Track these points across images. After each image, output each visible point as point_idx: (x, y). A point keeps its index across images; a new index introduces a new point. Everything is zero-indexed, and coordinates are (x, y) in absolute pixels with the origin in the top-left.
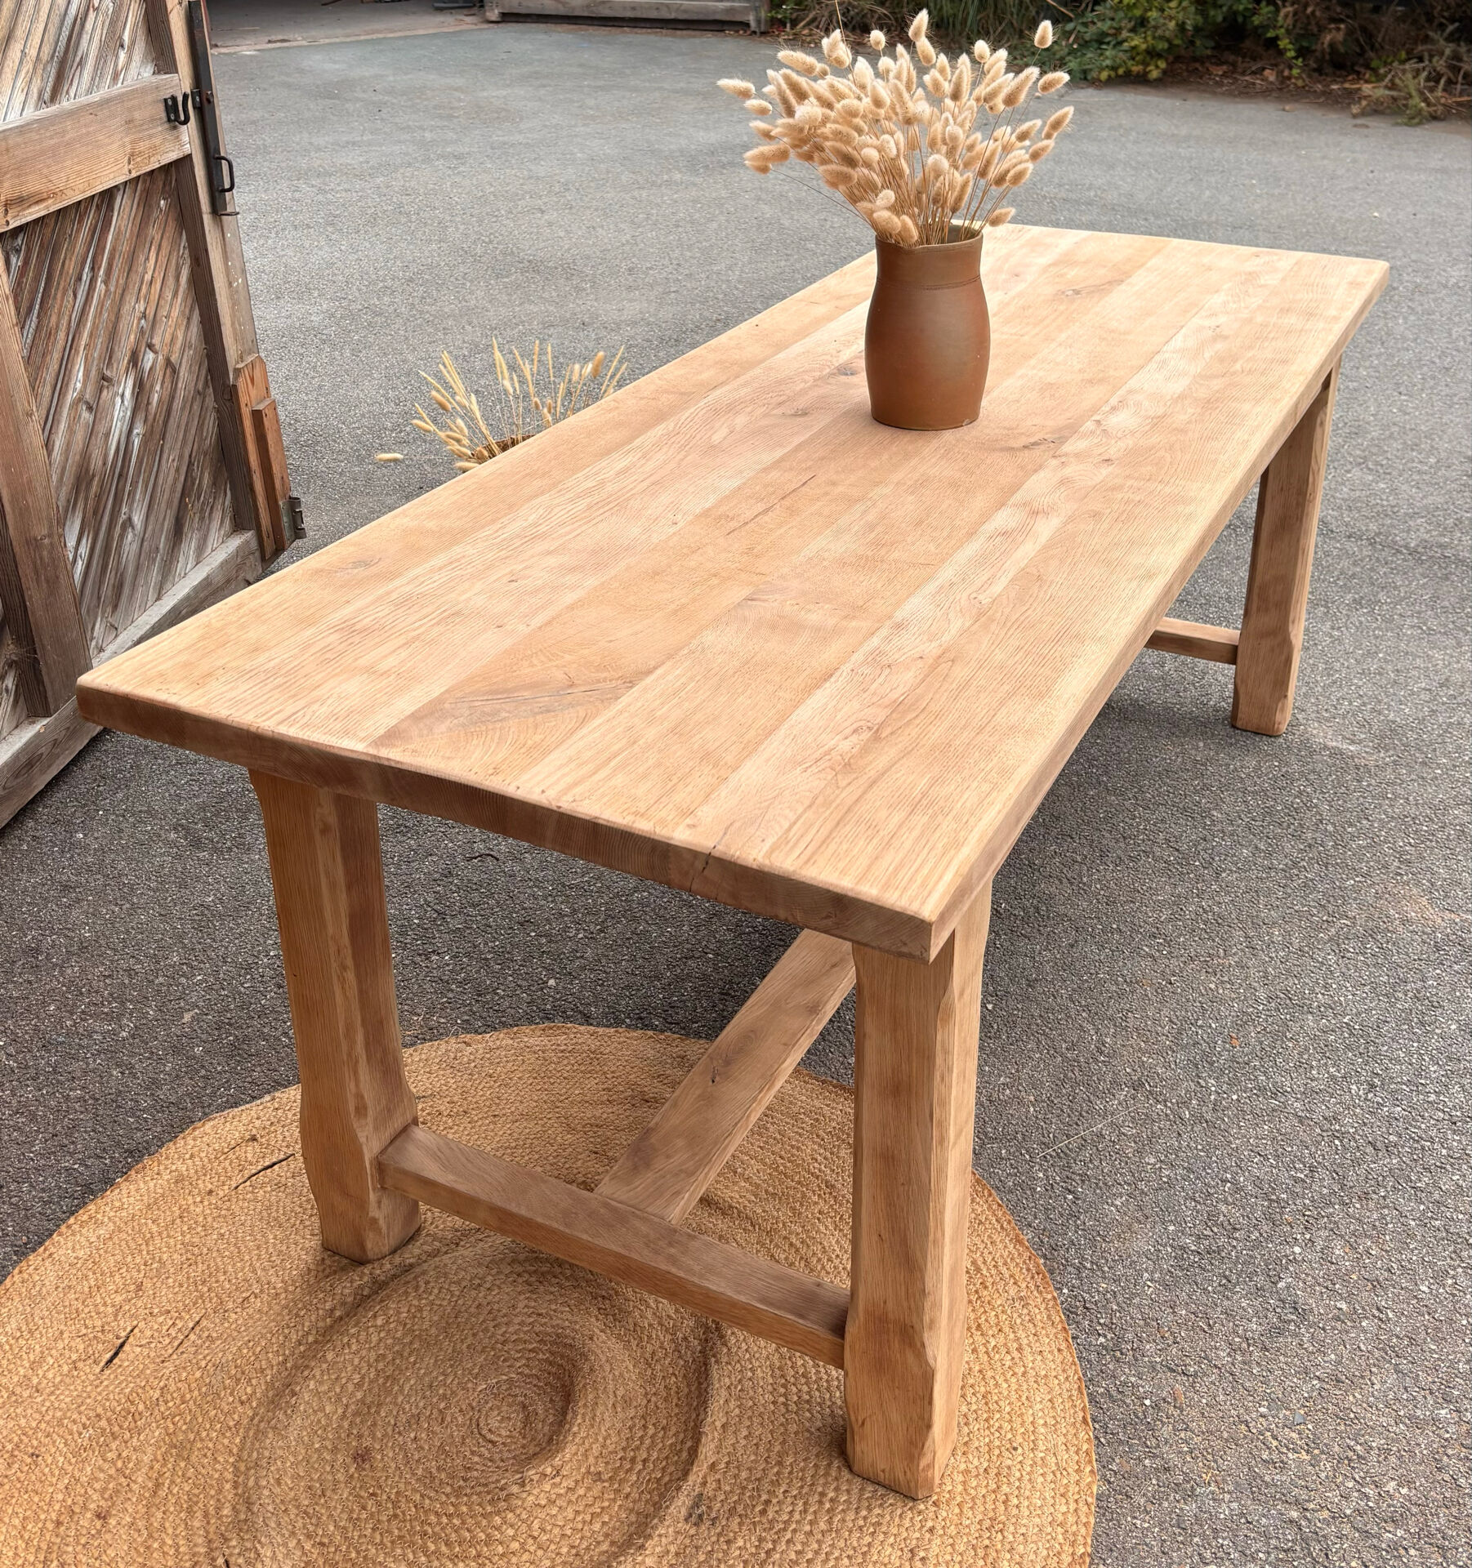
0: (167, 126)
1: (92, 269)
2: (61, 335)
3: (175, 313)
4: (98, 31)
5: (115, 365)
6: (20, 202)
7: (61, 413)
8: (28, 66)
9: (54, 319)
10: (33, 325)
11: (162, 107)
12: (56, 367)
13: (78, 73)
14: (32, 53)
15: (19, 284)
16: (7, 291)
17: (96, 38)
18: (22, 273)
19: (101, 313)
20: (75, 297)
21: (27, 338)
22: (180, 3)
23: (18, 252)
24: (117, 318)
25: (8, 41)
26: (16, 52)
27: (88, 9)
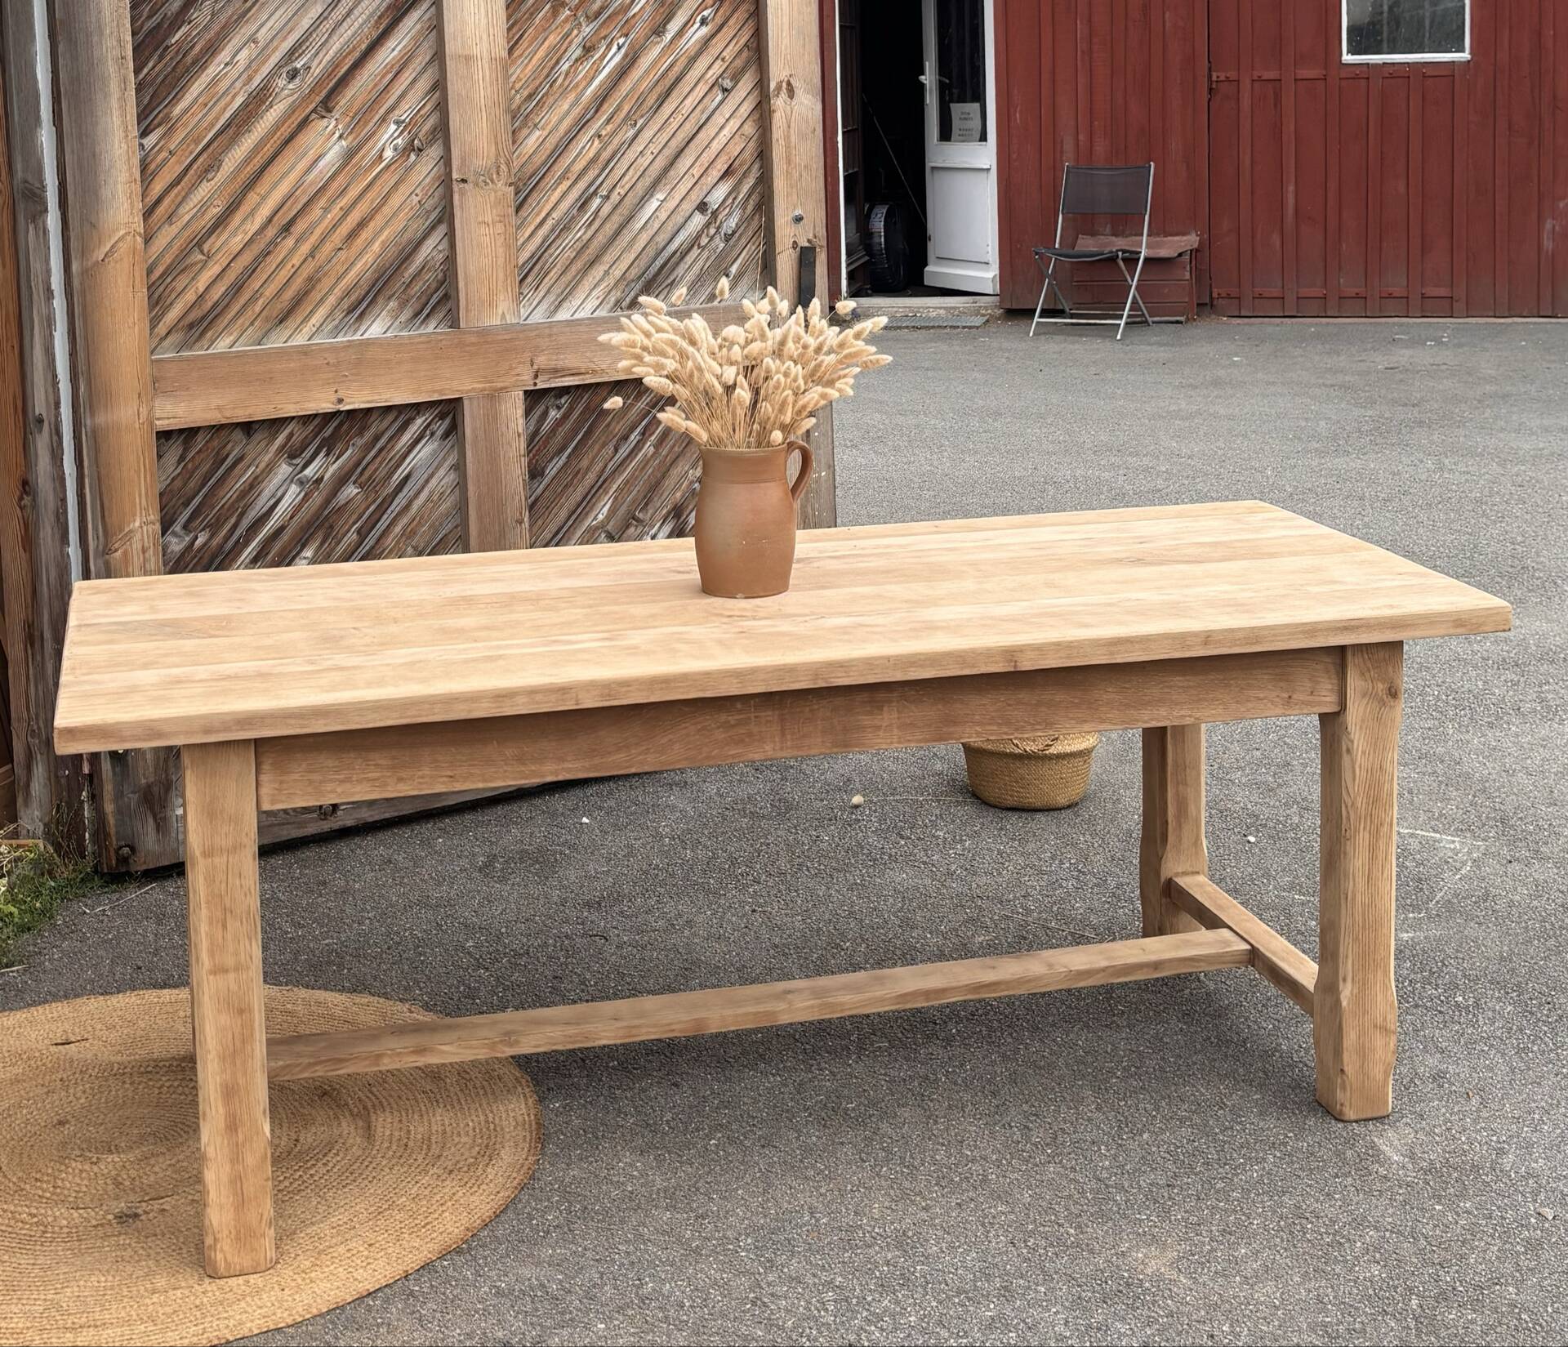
1: (643, 434)
2: (591, 477)
4: (700, 263)
5: (651, 512)
6: (556, 372)
7: (573, 534)
8: (610, 281)
9: (585, 463)
10: (561, 463)
12: (579, 499)
13: (666, 291)
14: (617, 273)
15: (553, 431)
16: (521, 431)
17: (696, 269)
18: (559, 423)
19: (643, 468)
20: (616, 450)
21: (552, 470)
22: (794, 248)
23: (559, 408)
24: (663, 476)
25: (592, 263)
26: (598, 271)
27: (693, 246)
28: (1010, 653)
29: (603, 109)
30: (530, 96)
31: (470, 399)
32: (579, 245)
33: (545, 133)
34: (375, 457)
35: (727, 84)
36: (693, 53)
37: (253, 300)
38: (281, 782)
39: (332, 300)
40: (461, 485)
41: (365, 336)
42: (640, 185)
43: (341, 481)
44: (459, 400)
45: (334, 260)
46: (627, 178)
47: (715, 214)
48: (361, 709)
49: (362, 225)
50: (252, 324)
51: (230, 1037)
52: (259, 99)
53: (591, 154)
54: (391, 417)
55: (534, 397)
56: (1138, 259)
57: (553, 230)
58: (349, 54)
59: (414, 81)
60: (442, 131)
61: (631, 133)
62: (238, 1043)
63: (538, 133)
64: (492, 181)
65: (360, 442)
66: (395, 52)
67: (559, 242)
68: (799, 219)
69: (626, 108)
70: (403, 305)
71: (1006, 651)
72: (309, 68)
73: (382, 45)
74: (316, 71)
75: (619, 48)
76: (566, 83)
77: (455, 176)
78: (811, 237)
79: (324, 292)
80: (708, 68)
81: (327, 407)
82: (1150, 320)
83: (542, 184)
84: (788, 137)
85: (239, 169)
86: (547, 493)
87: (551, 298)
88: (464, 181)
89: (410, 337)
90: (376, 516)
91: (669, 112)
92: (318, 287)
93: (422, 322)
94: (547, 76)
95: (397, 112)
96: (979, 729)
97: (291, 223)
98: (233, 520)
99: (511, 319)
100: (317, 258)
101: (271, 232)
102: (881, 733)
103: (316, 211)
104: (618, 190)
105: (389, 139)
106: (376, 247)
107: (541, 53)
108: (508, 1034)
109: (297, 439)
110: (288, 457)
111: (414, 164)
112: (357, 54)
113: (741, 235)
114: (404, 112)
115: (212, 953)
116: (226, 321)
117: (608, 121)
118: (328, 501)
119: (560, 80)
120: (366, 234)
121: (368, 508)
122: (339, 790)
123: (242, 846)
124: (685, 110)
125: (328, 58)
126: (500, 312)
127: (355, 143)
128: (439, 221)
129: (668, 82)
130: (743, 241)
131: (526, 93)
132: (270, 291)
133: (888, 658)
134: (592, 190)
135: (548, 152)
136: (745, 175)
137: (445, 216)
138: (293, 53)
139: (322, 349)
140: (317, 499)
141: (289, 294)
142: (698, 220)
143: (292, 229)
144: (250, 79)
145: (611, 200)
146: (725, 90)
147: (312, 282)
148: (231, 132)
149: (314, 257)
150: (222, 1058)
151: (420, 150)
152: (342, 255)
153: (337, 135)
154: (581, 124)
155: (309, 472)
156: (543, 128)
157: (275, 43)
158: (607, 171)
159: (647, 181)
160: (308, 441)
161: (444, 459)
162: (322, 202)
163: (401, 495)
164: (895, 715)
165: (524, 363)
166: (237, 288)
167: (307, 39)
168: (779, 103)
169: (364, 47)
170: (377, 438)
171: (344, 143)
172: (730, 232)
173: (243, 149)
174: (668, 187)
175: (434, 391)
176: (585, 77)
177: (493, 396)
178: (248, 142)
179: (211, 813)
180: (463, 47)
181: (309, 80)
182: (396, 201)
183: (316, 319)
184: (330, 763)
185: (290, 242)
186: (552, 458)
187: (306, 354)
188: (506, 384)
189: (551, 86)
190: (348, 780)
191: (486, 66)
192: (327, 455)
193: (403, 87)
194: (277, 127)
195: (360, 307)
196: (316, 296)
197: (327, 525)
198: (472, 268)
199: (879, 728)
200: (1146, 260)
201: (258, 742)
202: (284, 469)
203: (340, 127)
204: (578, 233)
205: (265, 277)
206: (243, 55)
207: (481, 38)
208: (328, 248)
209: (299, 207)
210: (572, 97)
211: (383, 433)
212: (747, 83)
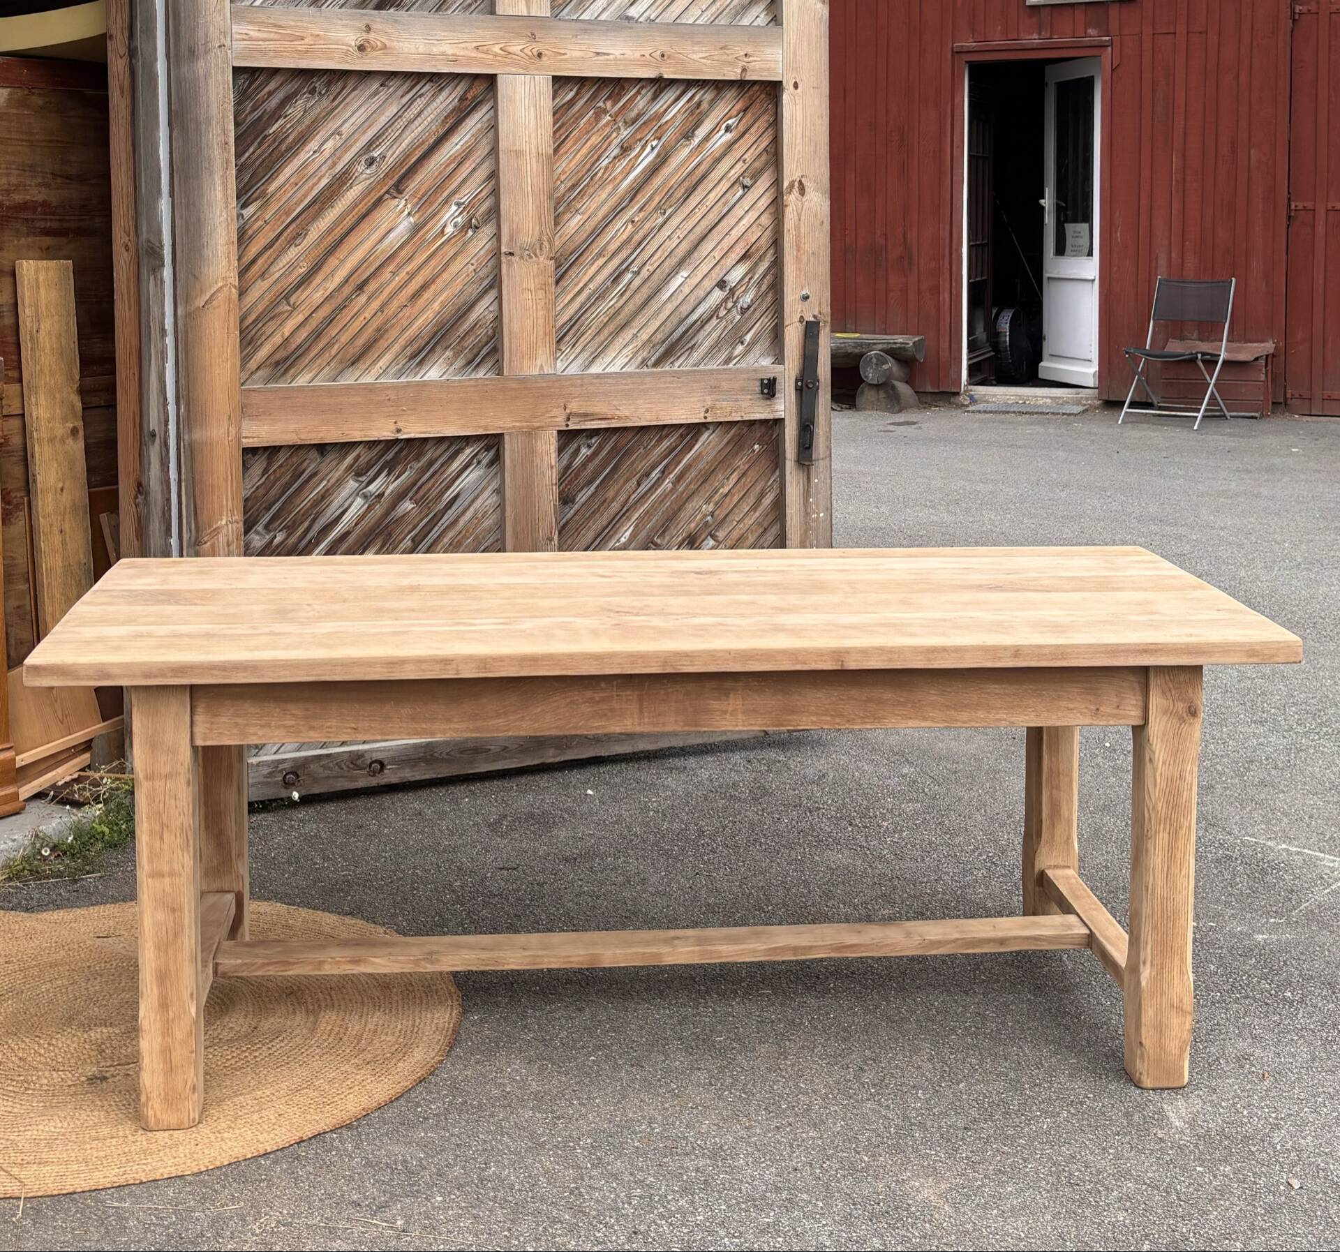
0: (761, 396)
1: (663, 472)
2: (615, 506)
3: (749, 521)
4: (719, 331)
5: (667, 538)
6: (586, 416)
8: (638, 343)
9: (611, 494)
10: (590, 492)
11: (758, 383)
12: (605, 523)
13: (687, 353)
14: (644, 336)
15: (584, 465)
16: (553, 463)
17: (715, 335)
18: (589, 459)
19: (662, 501)
20: (639, 485)
21: (582, 498)
22: (801, 322)
23: (589, 447)
24: (680, 509)
25: (623, 327)
26: (628, 334)
27: (712, 317)
28: (838, 654)
29: (636, 199)
30: (573, 187)
31: (510, 434)
32: (612, 311)
33: (586, 217)
34: (429, 479)
35: (747, 181)
36: (717, 155)
37: (330, 345)
38: (212, 723)
39: (396, 348)
40: (501, 506)
41: (425, 378)
42: (667, 263)
43: (400, 496)
44: (502, 434)
45: (401, 315)
46: (656, 257)
47: (732, 291)
48: (275, 666)
49: (424, 287)
50: (328, 364)
51: (164, 932)
52: (341, 181)
53: (625, 237)
54: (443, 447)
55: (567, 437)
56: (1217, 362)
57: (589, 298)
58: (418, 146)
59: (474, 170)
60: (495, 213)
61: (661, 220)
62: (170, 937)
63: (579, 217)
64: (536, 255)
65: (417, 466)
66: (458, 147)
67: (593, 308)
68: (806, 298)
69: (657, 199)
70: (457, 355)
71: (834, 652)
72: (385, 157)
73: (447, 140)
74: (390, 160)
75: (653, 149)
76: (605, 176)
77: (504, 249)
78: (816, 313)
79: (390, 341)
80: (731, 168)
81: (387, 434)
82: (1228, 414)
83: (581, 260)
84: (798, 228)
85: (322, 237)
86: (577, 517)
87: (586, 354)
88: (511, 254)
89: (460, 381)
90: (428, 528)
91: (695, 204)
92: (385, 337)
93: (473, 370)
94: (589, 170)
95: (457, 196)
96: (814, 719)
97: (365, 283)
98: (306, 524)
99: (548, 370)
100: (386, 312)
101: (347, 290)
102: (728, 716)
103: (387, 274)
104: (647, 267)
105: (451, 217)
106: (436, 306)
107: (584, 151)
108: (431, 953)
109: (363, 460)
110: (355, 475)
111: (471, 238)
112: (425, 147)
113: (755, 310)
114: (465, 195)
115: (151, 861)
116: (307, 361)
117: (641, 209)
118: (387, 513)
119: (600, 174)
120: (427, 295)
121: (421, 520)
122: (260, 733)
123: (178, 774)
124: (709, 203)
125: (401, 149)
126: (539, 363)
127: (422, 219)
128: (491, 287)
129: (695, 178)
130: (757, 315)
131: (570, 184)
132: (344, 338)
133: (729, 652)
134: (624, 266)
135: (587, 233)
136: (761, 258)
137: (495, 283)
138: (371, 145)
139: (386, 387)
140: (378, 510)
141: (361, 341)
142: (718, 295)
143: (365, 289)
144: (334, 164)
145: (641, 275)
146: (745, 187)
147: (380, 333)
148: (316, 207)
149: (382, 312)
150: (158, 948)
151: (477, 227)
152: (407, 311)
153: (406, 212)
154: (617, 211)
155: (372, 488)
156: (583, 213)
157: (356, 136)
158: (638, 251)
159: (673, 261)
160: (372, 462)
161: (489, 484)
162: (391, 268)
163: (450, 512)
164: (740, 702)
165: (558, 407)
166: (317, 334)
167: (383, 133)
168: (792, 199)
169: (431, 141)
170: (431, 464)
171: (411, 219)
172: (745, 306)
173: (326, 221)
174: (692, 267)
175: (480, 427)
176: (622, 171)
177: (531, 434)
178: (331, 216)
179: (153, 745)
180: (514, 144)
181: (385, 167)
182: (455, 267)
183: (383, 363)
184: (253, 710)
185: (363, 298)
186: (582, 489)
187: (371, 390)
188: (543, 424)
189: (592, 179)
190: (268, 725)
191: (534, 160)
192: (388, 475)
193: (464, 176)
194: (355, 204)
195: (420, 354)
196: (383, 344)
197: (386, 532)
198: (516, 327)
199: (725, 712)
200: (1225, 362)
201: (193, 689)
202: (352, 484)
203: (409, 206)
204: (611, 302)
205: (341, 326)
206: (329, 145)
207: (530, 137)
208: (395, 305)
209: (372, 270)
210: (609, 188)
211: (436, 460)
212: (764, 182)
